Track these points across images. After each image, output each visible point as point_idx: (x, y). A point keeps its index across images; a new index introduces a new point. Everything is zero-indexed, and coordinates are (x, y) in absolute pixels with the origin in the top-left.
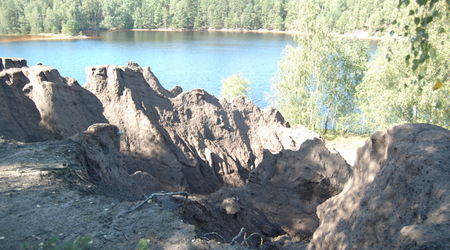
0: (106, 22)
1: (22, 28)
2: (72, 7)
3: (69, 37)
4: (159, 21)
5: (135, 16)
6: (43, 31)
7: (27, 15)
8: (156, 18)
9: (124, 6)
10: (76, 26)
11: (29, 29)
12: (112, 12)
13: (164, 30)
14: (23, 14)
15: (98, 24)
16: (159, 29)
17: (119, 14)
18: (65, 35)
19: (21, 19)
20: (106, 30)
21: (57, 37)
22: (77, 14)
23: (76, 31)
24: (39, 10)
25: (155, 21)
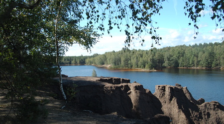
0: (165, 64)
1: (129, 66)
2: (151, 57)
3: (148, 70)
4: (192, 63)
5: (180, 61)
6: (137, 67)
7: (132, 60)
8: (191, 62)
9: (175, 56)
10: (152, 65)
11: (132, 66)
12: (169, 59)
13: (195, 68)
14: (130, 60)
15: (162, 65)
16: (192, 68)
17: (173, 60)
18: (147, 69)
19: (129, 62)
20: (165, 67)
21: (143, 70)
22: (153, 60)
23: (151, 68)
24: (137, 58)
25: (190, 64)
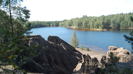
0: (111, 26)
1: (88, 27)
2: (102, 21)
3: (101, 30)
4: (129, 25)
5: (121, 24)
6: (93, 28)
7: (90, 23)
8: (129, 24)
9: (117, 21)
10: (104, 27)
11: (89, 27)
12: (114, 23)
13: (131, 28)
14: (88, 23)
15: (109, 26)
16: (129, 28)
17: (116, 23)
19: (88, 24)
21: (98, 30)
22: (103, 23)
24: (93, 22)
25: (128, 25)
